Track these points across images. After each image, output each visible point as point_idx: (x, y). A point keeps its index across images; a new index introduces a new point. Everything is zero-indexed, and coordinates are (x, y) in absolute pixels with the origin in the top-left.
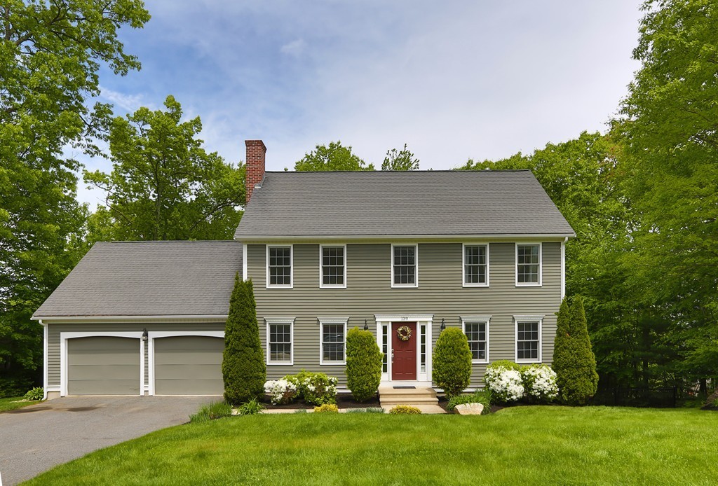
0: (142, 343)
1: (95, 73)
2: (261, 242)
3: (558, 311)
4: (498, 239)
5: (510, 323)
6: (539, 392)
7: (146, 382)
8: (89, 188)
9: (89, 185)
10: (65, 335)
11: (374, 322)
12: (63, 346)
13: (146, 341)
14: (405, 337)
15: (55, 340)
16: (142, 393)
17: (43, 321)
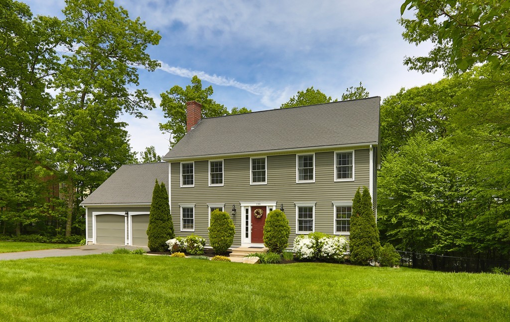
0: (126, 218)
1: (136, 73)
2: (178, 161)
3: (353, 198)
4: (321, 150)
5: (331, 207)
6: (325, 253)
7: (128, 239)
8: (163, 133)
9: (164, 131)
10: (95, 213)
11: (240, 206)
12: (94, 219)
13: (128, 217)
14: (258, 216)
15: (90, 216)
16: (126, 244)
17: (85, 207)
